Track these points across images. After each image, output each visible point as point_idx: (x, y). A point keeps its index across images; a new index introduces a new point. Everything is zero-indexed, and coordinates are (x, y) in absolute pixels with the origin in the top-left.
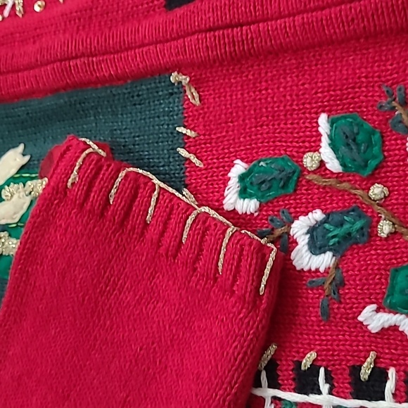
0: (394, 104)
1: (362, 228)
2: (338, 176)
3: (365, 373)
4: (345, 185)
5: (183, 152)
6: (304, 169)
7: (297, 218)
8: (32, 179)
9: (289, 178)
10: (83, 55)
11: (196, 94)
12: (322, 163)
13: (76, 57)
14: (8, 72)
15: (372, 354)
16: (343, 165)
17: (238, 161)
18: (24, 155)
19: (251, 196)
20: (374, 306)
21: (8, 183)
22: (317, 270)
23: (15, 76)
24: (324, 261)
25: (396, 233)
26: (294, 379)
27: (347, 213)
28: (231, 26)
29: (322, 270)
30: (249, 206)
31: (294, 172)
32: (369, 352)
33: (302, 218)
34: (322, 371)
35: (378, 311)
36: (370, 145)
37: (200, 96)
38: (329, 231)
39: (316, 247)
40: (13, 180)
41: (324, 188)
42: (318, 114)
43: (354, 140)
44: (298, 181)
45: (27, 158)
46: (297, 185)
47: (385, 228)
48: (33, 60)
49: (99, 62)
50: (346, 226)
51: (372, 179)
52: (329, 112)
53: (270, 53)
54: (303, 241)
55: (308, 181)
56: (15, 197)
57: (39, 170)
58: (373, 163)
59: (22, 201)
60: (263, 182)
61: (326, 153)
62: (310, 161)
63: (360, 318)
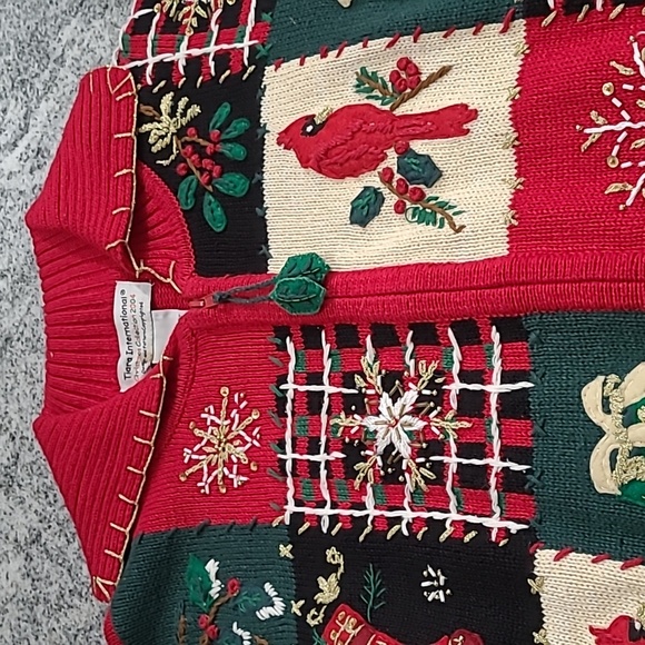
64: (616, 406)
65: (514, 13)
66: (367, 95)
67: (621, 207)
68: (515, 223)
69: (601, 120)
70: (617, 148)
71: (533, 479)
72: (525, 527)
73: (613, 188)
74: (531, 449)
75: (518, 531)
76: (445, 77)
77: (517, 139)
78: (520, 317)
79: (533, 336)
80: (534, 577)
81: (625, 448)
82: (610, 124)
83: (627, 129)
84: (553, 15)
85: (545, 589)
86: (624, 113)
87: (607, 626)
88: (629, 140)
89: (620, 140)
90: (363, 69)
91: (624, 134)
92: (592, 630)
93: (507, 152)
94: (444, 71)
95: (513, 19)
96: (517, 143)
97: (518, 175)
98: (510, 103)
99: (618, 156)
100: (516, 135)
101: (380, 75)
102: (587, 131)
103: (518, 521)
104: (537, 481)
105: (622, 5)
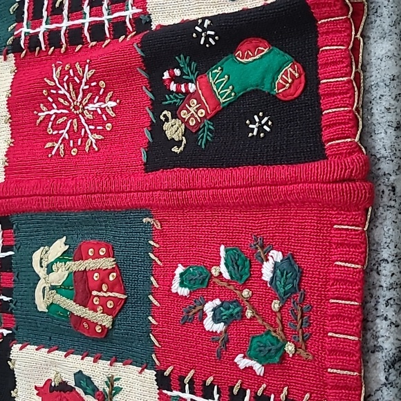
0: (257, 246)
1: (238, 312)
2: (228, 281)
3: (235, 391)
4: (232, 287)
5: (152, 256)
6: (212, 275)
7: (207, 302)
8: (70, 260)
9: (204, 280)
10: (98, 192)
11: (159, 224)
12: (221, 273)
13: (95, 193)
14: (58, 195)
15: (240, 381)
16: (231, 276)
17: (180, 265)
18: (66, 244)
19: (185, 287)
20: (242, 355)
21: (56, 261)
22: (216, 332)
23: (62, 198)
24: (220, 327)
25: (254, 317)
26: (202, 390)
27: (232, 303)
28: (177, 190)
29: (218, 332)
30: (184, 292)
31: (207, 277)
32: (238, 380)
33: (210, 302)
34: (216, 387)
35: (244, 357)
36: (244, 266)
37: (161, 225)
38: (222, 312)
39: (216, 320)
40: (59, 260)
41: (222, 287)
42: (220, 244)
43: (236, 263)
44: (209, 282)
45: (67, 247)
46: (208, 284)
47: (249, 314)
48: (71, 191)
49: (107, 198)
50: (231, 310)
51: (245, 286)
52: (226, 245)
53: (197, 206)
54: (210, 314)
55: (214, 282)
56: (60, 270)
57: (73, 255)
58: (245, 277)
59: (64, 273)
60: (192, 280)
61: (223, 268)
62: (215, 271)
63: (236, 361)
64: (45, 264)
65: (7, 50)
67: (50, 155)
68: (7, 164)
69: (45, 109)
70: (51, 123)
71: (12, 305)
72: (11, 332)
73: (49, 145)
74: (12, 289)
75: (8, 334)
77: (10, 118)
78: (8, 216)
79: (14, 226)
80: (10, 360)
81: (48, 286)
82: (48, 110)
83: (55, 113)
84: (24, 52)
85: (16, 366)
86: (54, 105)
87: (42, 385)
88: (56, 119)
89: (52, 119)
91: (54, 116)
92: (36, 388)
93: (6, 125)
95: (8, 54)
96: (10, 121)
97: (11, 138)
98: (7, 99)
99: (52, 127)
100: (10, 116)
102: (40, 114)
103: (8, 329)
104: (14, 306)
105: (53, 48)
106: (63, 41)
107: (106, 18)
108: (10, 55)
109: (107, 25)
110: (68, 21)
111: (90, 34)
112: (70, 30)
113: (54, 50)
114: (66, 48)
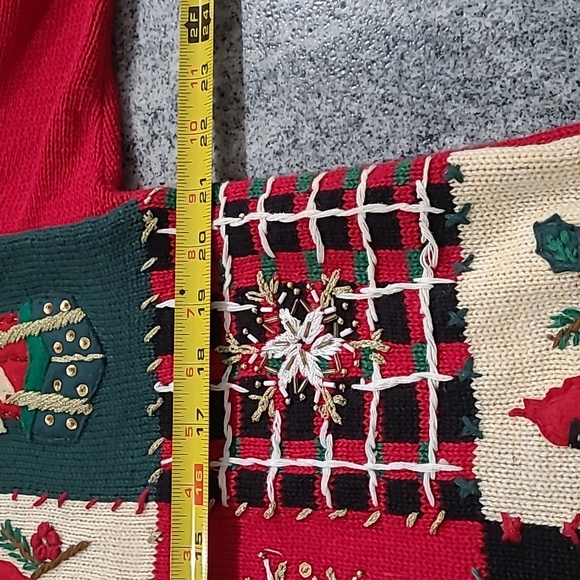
65: (149, 494)
66: (10, 552)
76: (84, 553)
90: (8, 522)
94: (83, 546)
95: (147, 501)
101: (24, 533)
105: (245, 505)
106: (271, 496)
107: (371, 466)
108: (150, 503)
109: (373, 481)
110: (282, 456)
111: (331, 492)
112: (286, 476)
113: (247, 508)
114: (276, 511)
